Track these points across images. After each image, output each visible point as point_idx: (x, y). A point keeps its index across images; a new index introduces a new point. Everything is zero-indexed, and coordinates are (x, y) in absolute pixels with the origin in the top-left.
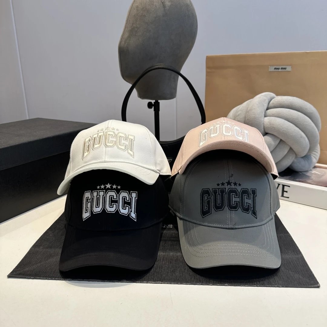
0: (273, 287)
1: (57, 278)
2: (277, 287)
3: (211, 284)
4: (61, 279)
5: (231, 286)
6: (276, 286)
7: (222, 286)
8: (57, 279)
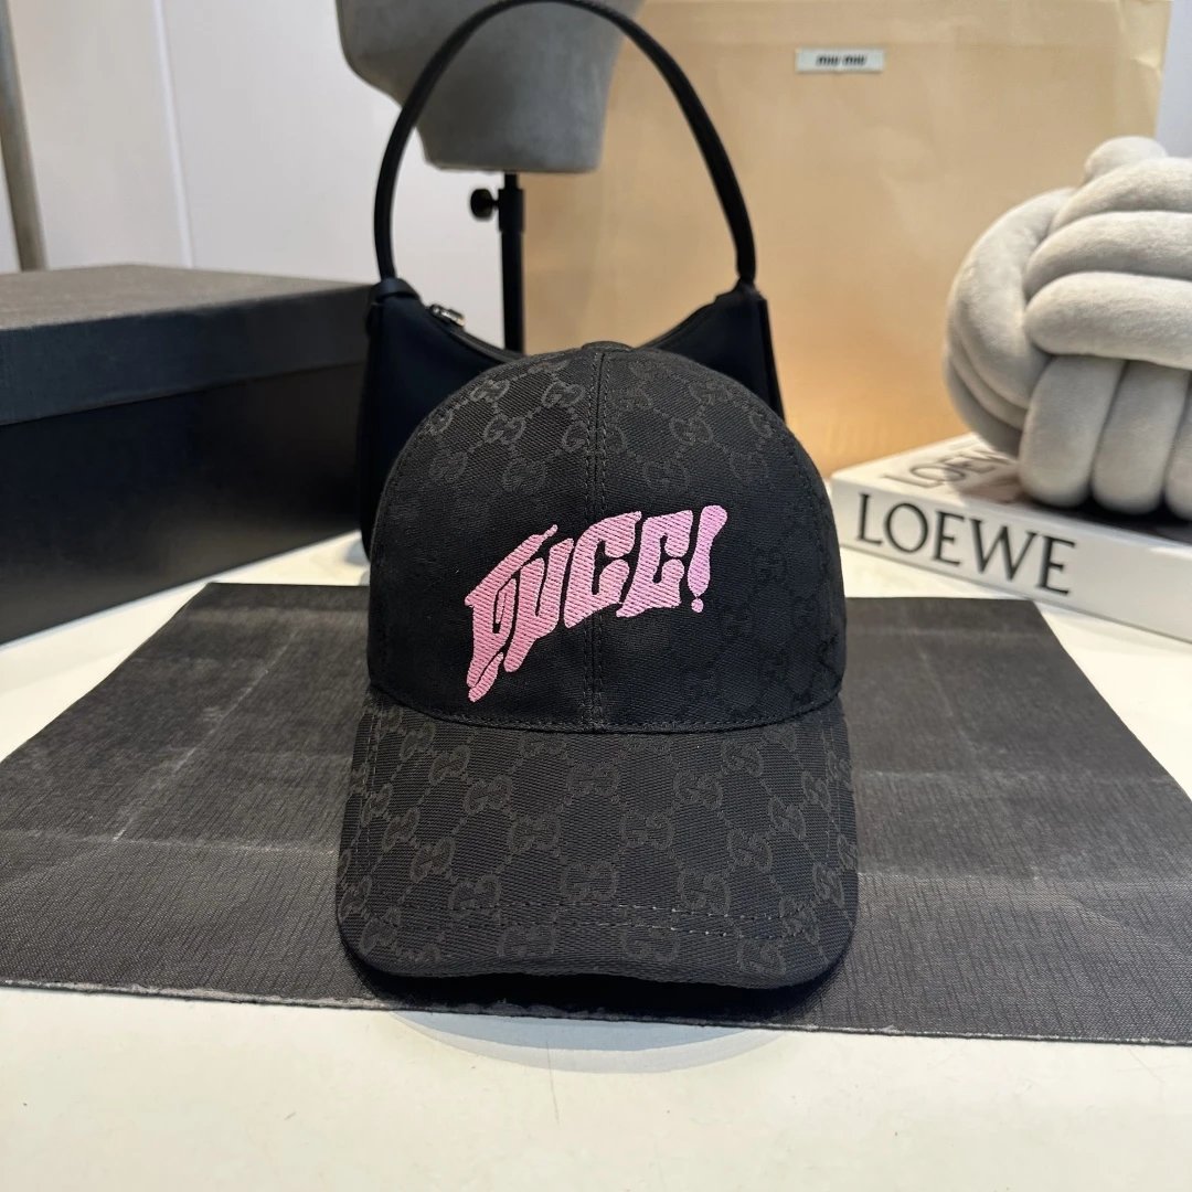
0: (1131, 1043)
1: (26, 977)
2: (1150, 1044)
3: (810, 1027)
4: (48, 985)
5: (915, 1035)
6: (1143, 1040)
7: (867, 1037)
8: (28, 982)
